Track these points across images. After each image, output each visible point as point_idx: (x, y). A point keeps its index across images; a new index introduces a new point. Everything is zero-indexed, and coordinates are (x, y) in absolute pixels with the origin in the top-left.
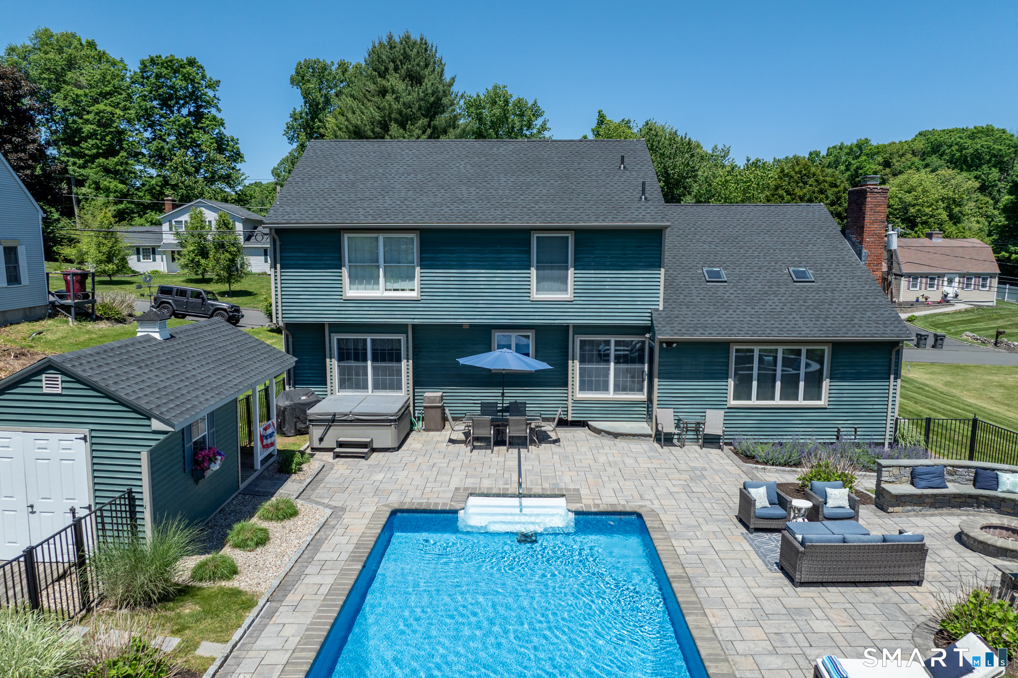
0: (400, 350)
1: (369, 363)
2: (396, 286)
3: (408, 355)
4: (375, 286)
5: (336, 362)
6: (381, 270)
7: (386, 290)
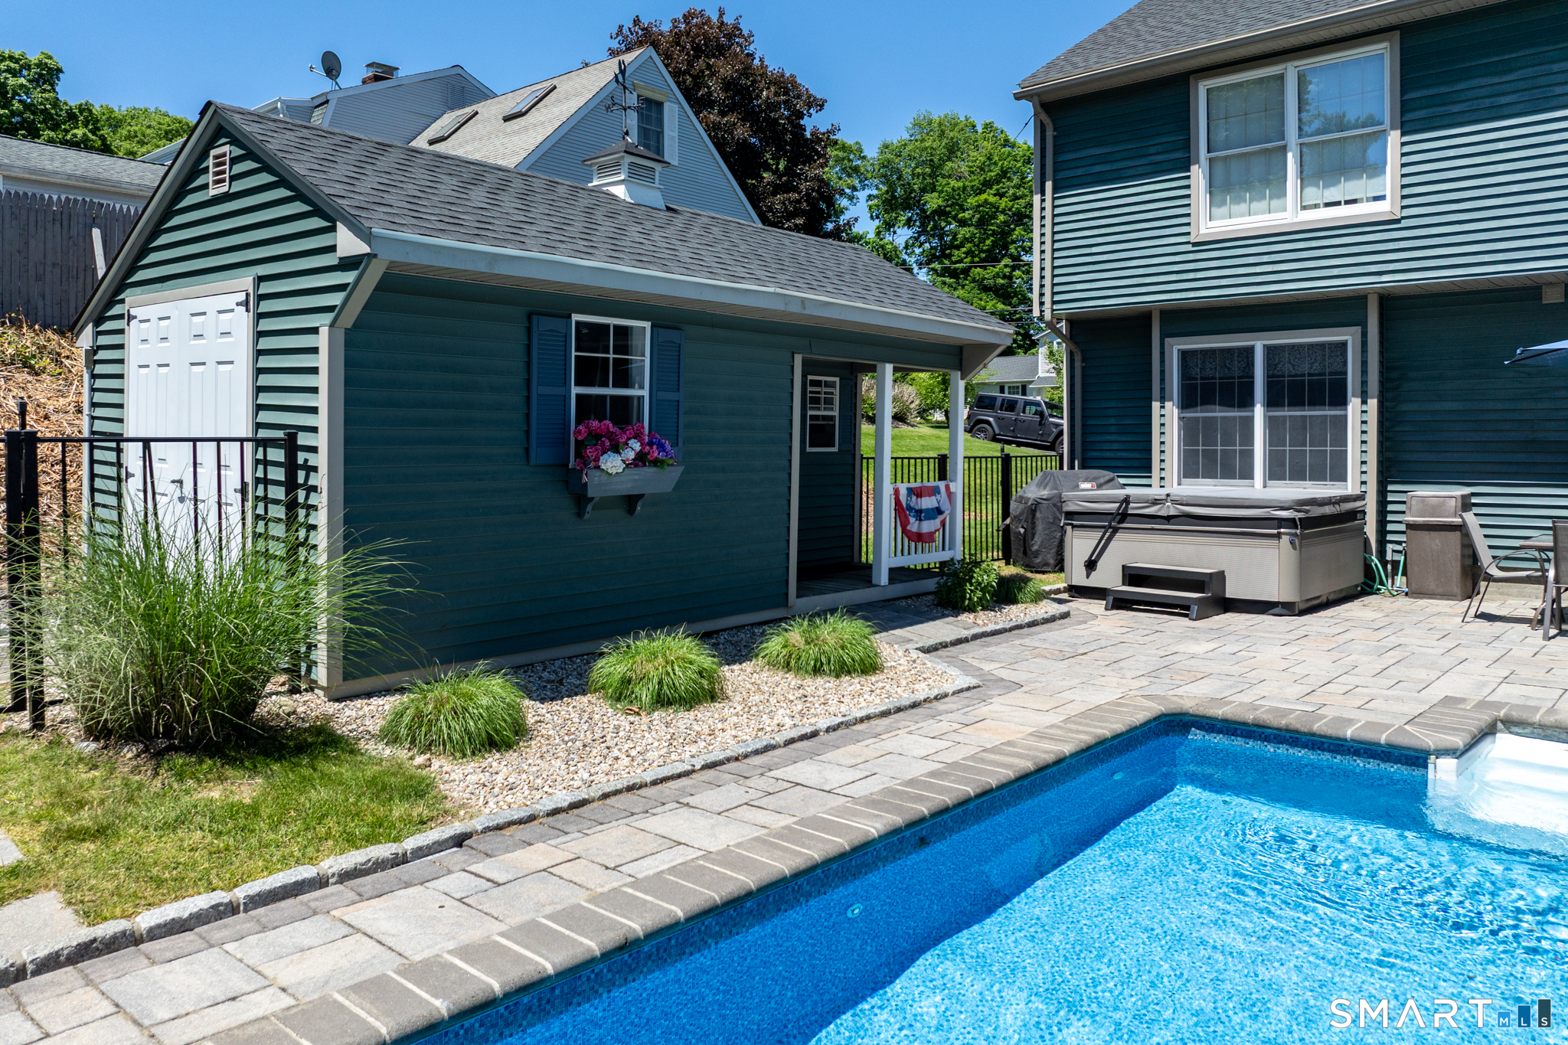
0: (1345, 373)
1: (1259, 412)
2: (1332, 194)
3: (1364, 383)
4: (1275, 203)
5: (1176, 411)
6: (1290, 155)
7: (1304, 208)
